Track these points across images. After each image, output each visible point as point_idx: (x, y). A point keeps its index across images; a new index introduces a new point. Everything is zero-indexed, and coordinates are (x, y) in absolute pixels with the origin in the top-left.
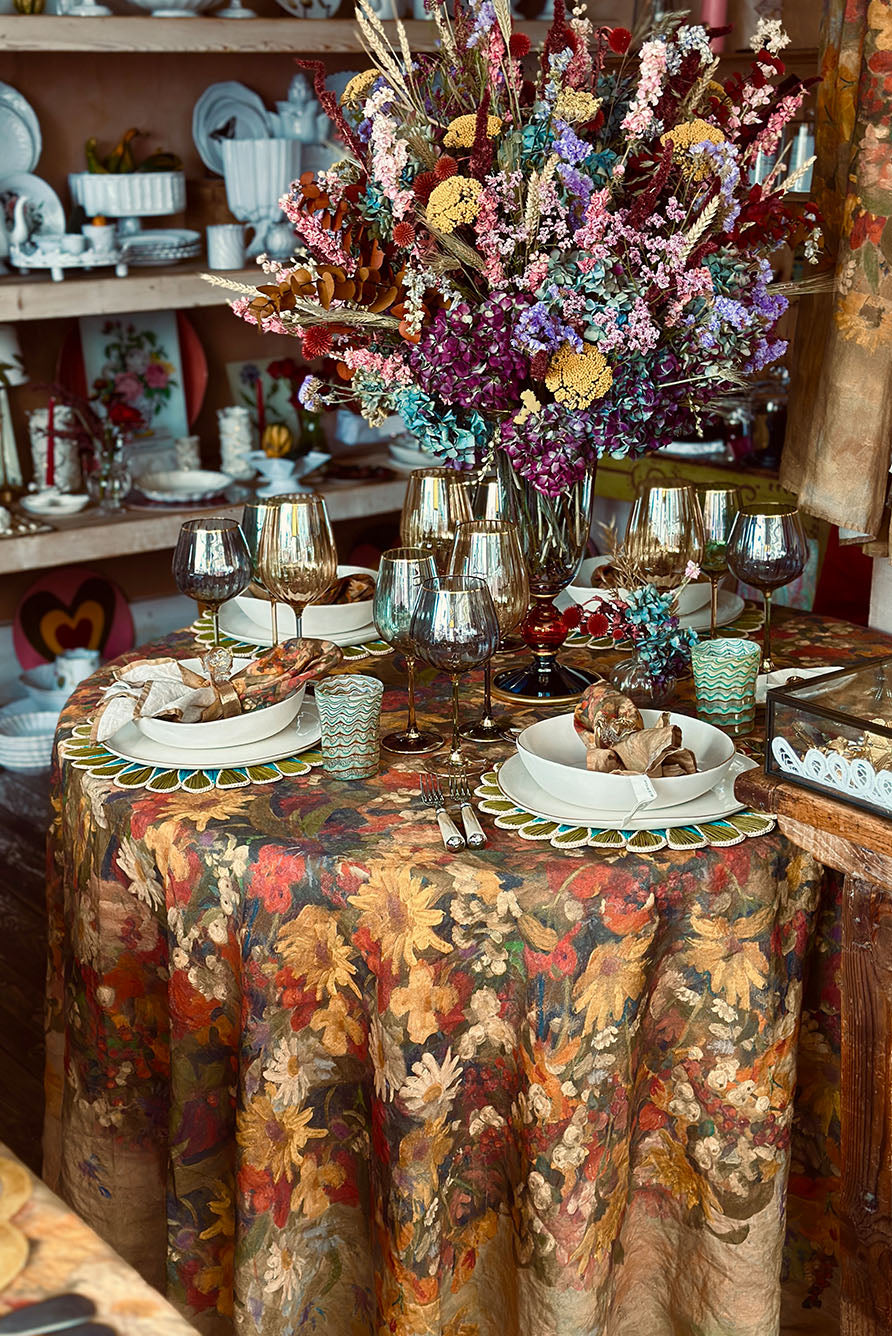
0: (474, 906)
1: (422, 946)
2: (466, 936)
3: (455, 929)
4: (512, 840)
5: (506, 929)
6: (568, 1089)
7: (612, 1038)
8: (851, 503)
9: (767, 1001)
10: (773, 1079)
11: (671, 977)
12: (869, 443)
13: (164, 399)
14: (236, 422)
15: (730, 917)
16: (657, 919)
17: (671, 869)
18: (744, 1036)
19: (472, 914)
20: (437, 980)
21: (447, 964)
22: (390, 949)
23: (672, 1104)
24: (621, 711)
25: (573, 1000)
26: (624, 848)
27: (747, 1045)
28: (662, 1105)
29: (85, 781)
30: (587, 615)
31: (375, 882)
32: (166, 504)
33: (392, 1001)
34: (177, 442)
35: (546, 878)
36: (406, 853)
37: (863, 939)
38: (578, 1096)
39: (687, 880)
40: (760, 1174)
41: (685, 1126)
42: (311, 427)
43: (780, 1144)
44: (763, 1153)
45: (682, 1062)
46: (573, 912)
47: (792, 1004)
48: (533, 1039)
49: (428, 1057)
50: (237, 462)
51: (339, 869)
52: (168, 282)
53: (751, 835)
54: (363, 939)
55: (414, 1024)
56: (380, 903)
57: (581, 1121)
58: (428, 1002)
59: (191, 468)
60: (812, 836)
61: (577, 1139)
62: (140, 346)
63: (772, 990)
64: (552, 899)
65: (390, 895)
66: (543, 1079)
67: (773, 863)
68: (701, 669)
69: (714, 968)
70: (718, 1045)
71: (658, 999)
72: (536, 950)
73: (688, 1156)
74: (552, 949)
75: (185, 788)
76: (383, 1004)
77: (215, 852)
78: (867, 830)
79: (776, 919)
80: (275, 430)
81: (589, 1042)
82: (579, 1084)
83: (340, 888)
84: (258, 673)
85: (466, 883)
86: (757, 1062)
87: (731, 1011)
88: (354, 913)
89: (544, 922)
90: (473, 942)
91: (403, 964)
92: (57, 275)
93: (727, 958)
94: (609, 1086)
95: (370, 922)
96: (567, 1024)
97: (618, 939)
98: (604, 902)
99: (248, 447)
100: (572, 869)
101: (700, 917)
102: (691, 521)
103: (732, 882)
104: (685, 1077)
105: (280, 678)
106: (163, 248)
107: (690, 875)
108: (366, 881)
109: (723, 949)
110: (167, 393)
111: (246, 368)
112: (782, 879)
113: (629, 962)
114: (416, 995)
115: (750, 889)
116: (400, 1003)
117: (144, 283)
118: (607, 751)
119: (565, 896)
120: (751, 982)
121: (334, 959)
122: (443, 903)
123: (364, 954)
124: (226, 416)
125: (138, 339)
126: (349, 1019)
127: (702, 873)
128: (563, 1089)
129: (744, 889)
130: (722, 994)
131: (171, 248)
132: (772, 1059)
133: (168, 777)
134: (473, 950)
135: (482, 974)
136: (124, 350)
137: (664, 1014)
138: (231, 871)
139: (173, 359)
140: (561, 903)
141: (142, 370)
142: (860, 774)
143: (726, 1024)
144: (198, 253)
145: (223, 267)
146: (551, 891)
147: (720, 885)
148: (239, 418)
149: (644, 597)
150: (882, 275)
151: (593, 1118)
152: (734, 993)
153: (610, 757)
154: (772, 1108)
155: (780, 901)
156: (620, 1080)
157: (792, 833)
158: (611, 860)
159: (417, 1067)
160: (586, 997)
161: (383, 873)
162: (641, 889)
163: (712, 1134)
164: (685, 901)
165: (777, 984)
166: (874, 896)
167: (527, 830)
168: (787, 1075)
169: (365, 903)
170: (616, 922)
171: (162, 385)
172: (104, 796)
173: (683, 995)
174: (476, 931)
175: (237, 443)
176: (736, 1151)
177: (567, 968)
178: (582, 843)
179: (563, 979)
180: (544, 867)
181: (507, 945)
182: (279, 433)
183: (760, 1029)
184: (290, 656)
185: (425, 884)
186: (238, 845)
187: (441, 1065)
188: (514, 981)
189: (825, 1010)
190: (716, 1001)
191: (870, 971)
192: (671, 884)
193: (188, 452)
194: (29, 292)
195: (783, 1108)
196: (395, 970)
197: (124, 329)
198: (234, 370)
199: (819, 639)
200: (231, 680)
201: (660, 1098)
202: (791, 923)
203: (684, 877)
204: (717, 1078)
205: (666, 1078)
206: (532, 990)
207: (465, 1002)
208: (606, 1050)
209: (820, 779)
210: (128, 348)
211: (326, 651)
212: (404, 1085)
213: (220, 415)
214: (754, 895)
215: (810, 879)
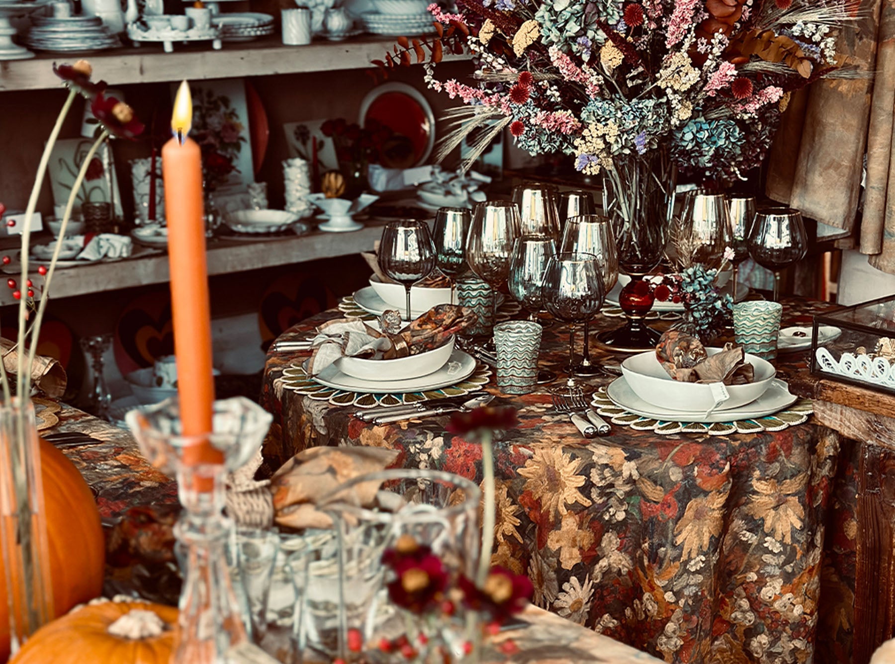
0: (607, 473)
1: (570, 501)
2: (601, 495)
3: (593, 490)
4: (626, 431)
5: (627, 488)
6: (669, 597)
7: (701, 563)
8: (833, 206)
9: (802, 538)
10: (806, 593)
11: (738, 524)
12: (846, 163)
13: (236, 152)
14: (299, 171)
15: (779, 479)
16: (731, 480)
17: (741, 445)
18: (786, 562)
19: (605, 478)
20: (580, 527)
21: (588, 514)
22: (548, 504)
23: (733, 615)
24: (692, 347)
25: (675, 536)
26: (707, 433)
27: (789, 568)
28: (726, 617)
29: (306, 402)
30: (654, 286)
31: (537, 458)
32: (247, 234)
33: (549, 541)
34: (249, 186)
35: (657, 452)
36: (556, 439)
37: (873, 486)
38: (677, 602)
39: (752, 453)
40: (796, 659)
41: (743, 629)
42: (357, 175)
43: (810, 639)
44: (798, 644)
45: (742, 584)
46: (675, 475)
47: (819, 541)
48: (646, 562)
49: (573, 579)
50: (299, 202)
51: (511, 449)
52: (255, 54)
53: (792, 424)
54: (527, 500)
55: (565, 555)
56: (540, 472)
57: (678, 620)
58: (574, 540)
59: (261, 208)
60: (839, 419)
61: (674, 632)
62: (217, 108)
63: (806, 530)
64: (661, 467)
65: (548, 466)
66: (652, 588)
67: (808, 442)
68: (741, 321)
69: (767, 515)
70: (768, 569)
71: (728, 539)
72: (649, 501)
73: (744, 650)
74: (661, 500)
75: (382, 404)
76: (542, 543)
77: (418, 443)
78: (885, 404)
79: (809, 483)
80: (333, 176)
81: (686, 566)
82: (678, 594)
83: (512, 463)
84: (418, 328)
85: (602, 456)
86: (795, 580)
87: (778, 545)
88: (521, 480)
89: (655, 482)
90: (605, 499)
91: (558, 514)
92: (168, 48)
93: (776, 508)
94: (699, 598)
95: (532, 486)
96: (670, 552)
97: (706, 493)
98: (696, 469)
99: (308, 191)
100: (674, 446)
101: (759, 479)
102: (722, 222)
103: (781, 455)
104: (744, 594)
105: (436, 331)
106: (247, 28)
107: (753, 449)
108: (531, 457)
109: (773, 501)
110: (238, 147)
111: (298, 128)
112: (813, 454)
113: (714, 509)
114: (566, 536)
115: (792, 459)
116: (555, 542)
117: (234, 56)
118: (690, 370)
119: (670, 464)
120: (792, 524)
121: (503, 515)
122: (585, 471)
123: (527, 510)
124: (289, 166)
125: (215, 103)
126: (512, 559)
127: (761, 448)
128: (666, 596)
129: (788, 460)
130: (772, 533)
131: (253, 27)
132: (805, 579)
133: (368, 398)
134: (605, 504)
135: (610, 520)
136: (204, 111)
137: (731, 551)
138: (429, 456)
139: (243, 119)
140: (667, 469)
141: (218, 128)
142: (880, 367)
143: (774, 554)
144: (272, 32)
145: (295, 43)
146: (660, 461)
147: (773, 457)
148: (300, 167)
149: (695, 273)
150: (857, 41)
151: (687, 619)
152: (780, 532)
153: (692, 374)
154: (805, 613)
155: (812, 469)
156: (706, 593)
157: (824, 418)
158: (700, 440)
159: (566, 586)
160: (684, 534)
161: (542, 451)
162: (721, 459)
163: (763, 632)
164: (750, 468)
165: (809, 526)
166: (882, 455)
167: (636, 424)
168: (815, 591)
169: (529, 473)
170: (704, 482)
171: (235, 141)
172: (324, 411)
173: (744, 537)
174: (607, 491)
175: (299, 188)
176: (780, 643)
177: (671, 513)
178: (677, 430)
179: (668, 521)
180: (654, 445)
181: (628, 499)
182: (336, 178)
183: (798, 557)
184: (439, 317)
185: (573, 458)
186: (435, 437)
187: (582, 585)
188: (631, 524)
189: (836, 550)
190: (767, 539)
191: (879, 509)
192: (741, 456)
193: (258, 194)
194: (149, 60)
195: (811, 614)
196: (551, 519)
197: (204, 95)
198: (290, 130)
199: (807, 311)
200: (400, 333)
201: (726, 611)
202: (819, 484)
203: (749, 451)
204: (767, 593)
205: (731, 597)
206: (646, 528)
207: (598, 542)
208: (697, 572)
209: (850, 374)
210: (208, 109)
211: (465, 314)
212: (557, 599)
213: (285, 165)
214: (795, 464)
215: (831, 454)
